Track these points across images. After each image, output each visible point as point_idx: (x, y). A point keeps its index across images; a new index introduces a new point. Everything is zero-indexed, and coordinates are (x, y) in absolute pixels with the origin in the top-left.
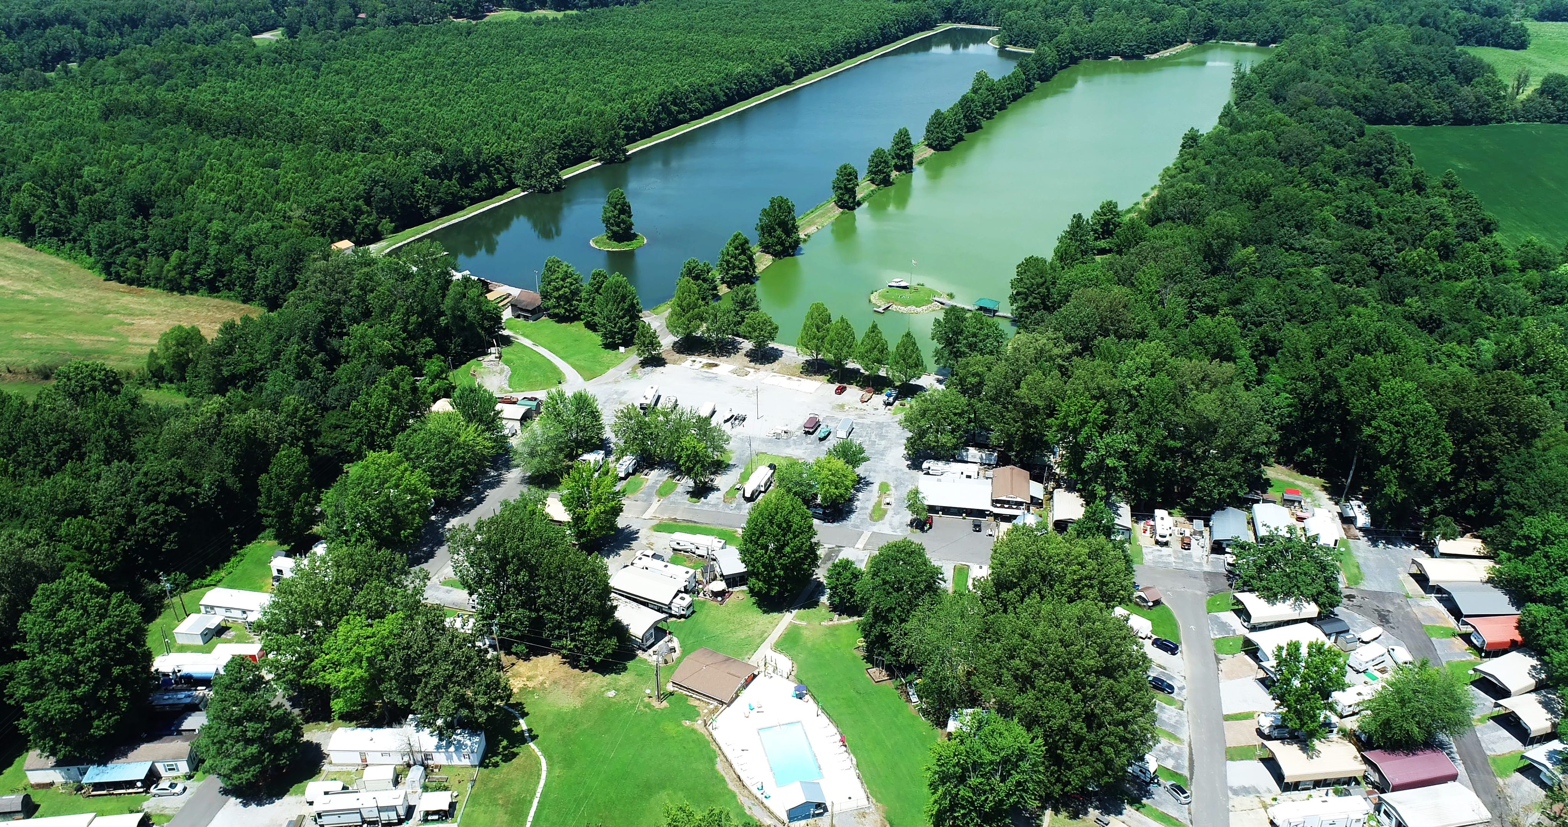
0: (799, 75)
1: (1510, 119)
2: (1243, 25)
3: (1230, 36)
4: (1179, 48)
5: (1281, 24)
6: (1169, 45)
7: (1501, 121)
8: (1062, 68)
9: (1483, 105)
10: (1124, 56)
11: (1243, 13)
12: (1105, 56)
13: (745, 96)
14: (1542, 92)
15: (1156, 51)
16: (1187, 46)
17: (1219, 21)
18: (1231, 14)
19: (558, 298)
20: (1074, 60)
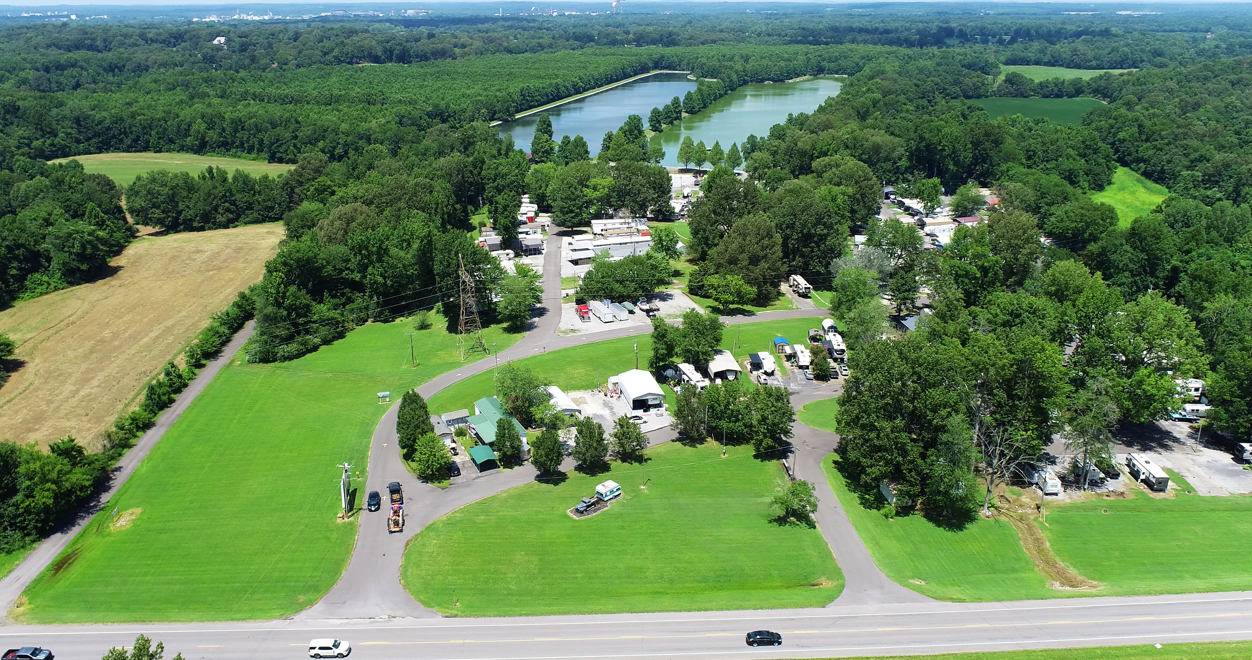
0: (585, 90)
1: (991, 96)
2: (839, 65)
3: (831, 72)
4: (804, 78)
5: (861, 64)
6: (798, 75)
7: (987, 97)
8: (740, 86)
9: (977, 88)
10: (773, 80)
11: (837, 59)
12: (762, 81)
13: (560, 98)
14: (1006, 81)
15: (791, 78)
16: (807, 77)
17: (825, 64)
18: (830, 60)
19: (543, 153)
20: (745, 83)
